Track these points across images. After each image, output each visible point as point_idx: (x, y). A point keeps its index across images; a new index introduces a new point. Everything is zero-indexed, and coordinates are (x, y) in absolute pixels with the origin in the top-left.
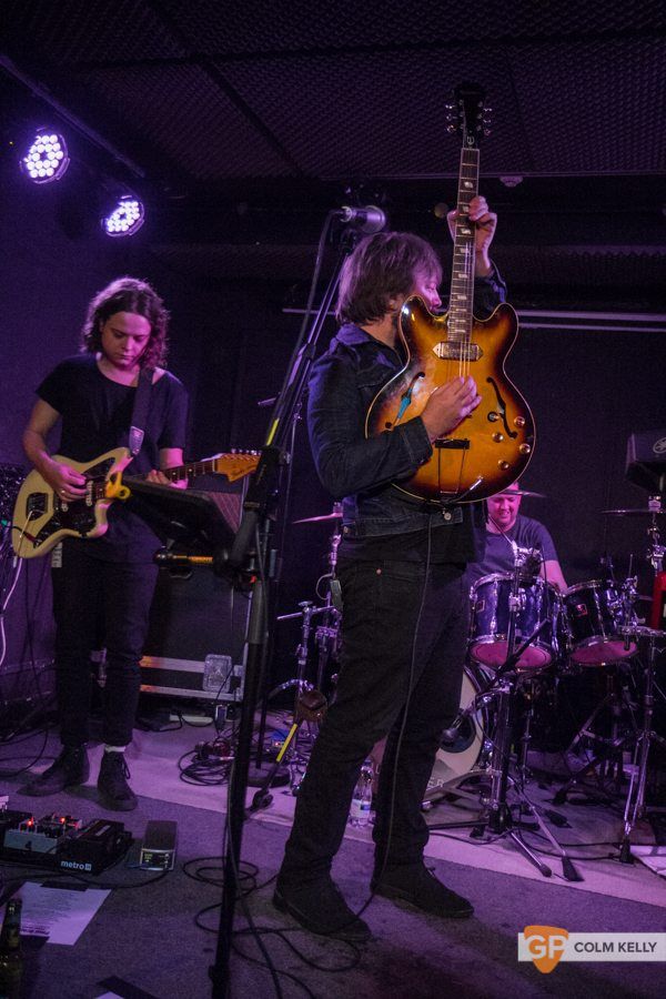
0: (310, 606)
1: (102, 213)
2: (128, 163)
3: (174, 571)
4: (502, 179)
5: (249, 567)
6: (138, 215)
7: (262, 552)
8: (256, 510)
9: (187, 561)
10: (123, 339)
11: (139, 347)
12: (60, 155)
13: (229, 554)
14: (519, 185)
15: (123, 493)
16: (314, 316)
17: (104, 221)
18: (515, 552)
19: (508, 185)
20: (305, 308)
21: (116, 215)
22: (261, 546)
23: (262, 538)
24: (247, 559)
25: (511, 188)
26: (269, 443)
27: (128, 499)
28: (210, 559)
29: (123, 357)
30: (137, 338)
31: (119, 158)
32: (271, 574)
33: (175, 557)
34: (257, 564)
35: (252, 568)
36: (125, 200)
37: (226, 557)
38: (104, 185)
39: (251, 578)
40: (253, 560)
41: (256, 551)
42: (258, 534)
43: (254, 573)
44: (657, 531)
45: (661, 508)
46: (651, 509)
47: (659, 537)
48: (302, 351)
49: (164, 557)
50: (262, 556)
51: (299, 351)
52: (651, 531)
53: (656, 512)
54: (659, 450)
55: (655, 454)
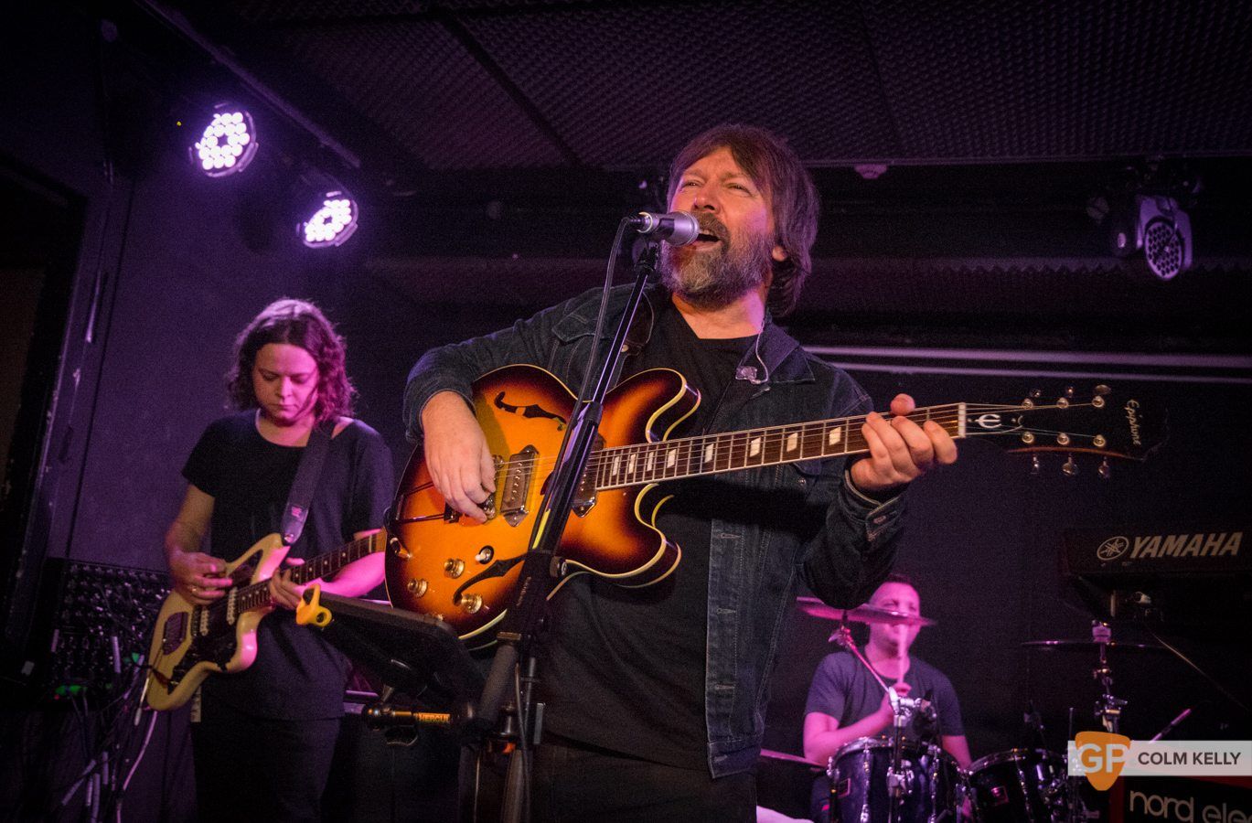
1: (299, 216)
2: (337, 147)
3: (390, 735)
4: (858, 168)
5: (504, 727)
6: (350, 218)
7: (524, 705)
8: (517, 645)
9: (412, 720)
10: (276, 382)
11: (304, 391)
12: (245, 139)
13: (476, 711)
14: (882, 175)
15: (321, 617)
17: (302, 228)
18: (895, 704)
19: (868, 176)
21: (318, 217)
22: (523, 697)
23: (523, 686)
24: (503, 715)
25: (870, 180)
26: (536, 544)
27: (331, 624)
28: (446, 717)
29: (283, 408)
30: (297, 379)
31: (326, 141)
32: (537, 741)
33: (394, 713)
34: (515, 726)
35: (509, 731)
36: (331, 199)
37: (470, 714)
38: (303, 178)
39: (505, 747)
40: (510, 719)
41: (515, 704)
42: (517, 679)
43: (510, 739)
44: (1107, 674)
45: (1112, 639)
46: (1096, 640)
47: (1111, 683)
48: (583, 413)
49: (377, 712)
50: (524, 712)
51: (578, 414)
52: (1098, 674)
53: (1104, 644)
54: (1104, 555)
55: (1101, 562)
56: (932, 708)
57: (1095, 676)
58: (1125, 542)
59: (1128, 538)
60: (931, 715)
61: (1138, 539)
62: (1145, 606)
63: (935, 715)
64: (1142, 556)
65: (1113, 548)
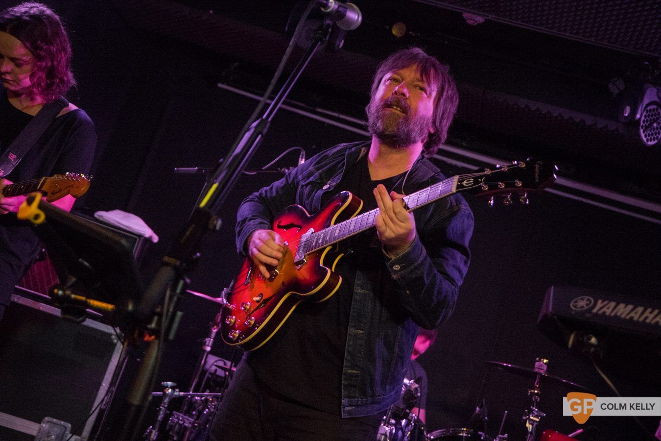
0: (173, 388)
4: (464, 15)
5: (150, 323)
7: (168, 310)
8: (175, 268)
9: (84, 303)
13: (135, 305)
14: (480, 24)
15: (37, 217)
16: (268, 105)
19: (470, 21)
20: (262, 95)
22: (168, 305)
23: (171, 298)
24: (151, 314)
25: (471, 25)
26: (203, 204)
27: (40, 225)
28: (111, 307)
32: (171, 336)
33: (73, 296)
34: (159, 323)
35: (153, 325)
37: (130, 307)
40: (156, 318)
41: (162, 309)
42: (168, 293)
43: (153, 332)
44: (537, 394)
45: (548, 371)
46: (536, 370)
47: (538, 400)
48: (255, 124)
49: (60, 293)
50: (167, 315)
51: (251, 124)
52: (531, 392)
53: (541, 374)
54: (575, 306)
55: (572, 310)
56: (419, 389)
57: (529, 393)
58: (591, 302)
59: (594, 299)
60: (417, 393)
61: (600, 301)
62: (592, 345)
63: (419, 394)
64: (600, 312)
65: (582, 303)
